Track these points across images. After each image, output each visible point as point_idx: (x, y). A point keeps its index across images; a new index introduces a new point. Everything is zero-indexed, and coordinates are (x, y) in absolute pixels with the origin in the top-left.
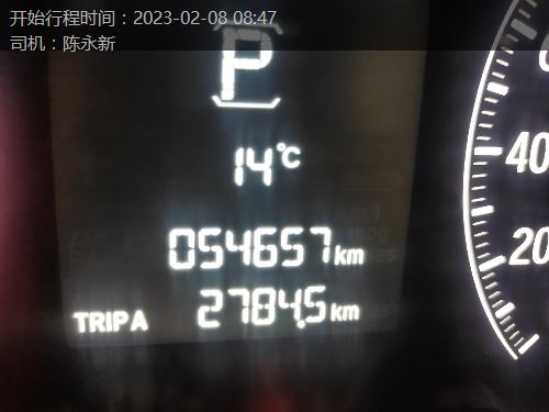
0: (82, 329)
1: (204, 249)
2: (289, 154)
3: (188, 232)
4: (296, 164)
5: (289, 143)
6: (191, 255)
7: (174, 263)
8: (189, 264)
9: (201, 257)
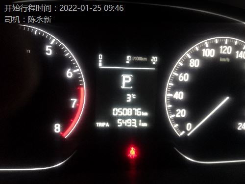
0: (98, 126)
1: (119, 112)
2: (134, 96)
3: (116, 109)
4: (135, 98)
5: (134, 94)
6: (117, 113)
7: (114, 114)
8: (116, 114)
9: (119, 113)
